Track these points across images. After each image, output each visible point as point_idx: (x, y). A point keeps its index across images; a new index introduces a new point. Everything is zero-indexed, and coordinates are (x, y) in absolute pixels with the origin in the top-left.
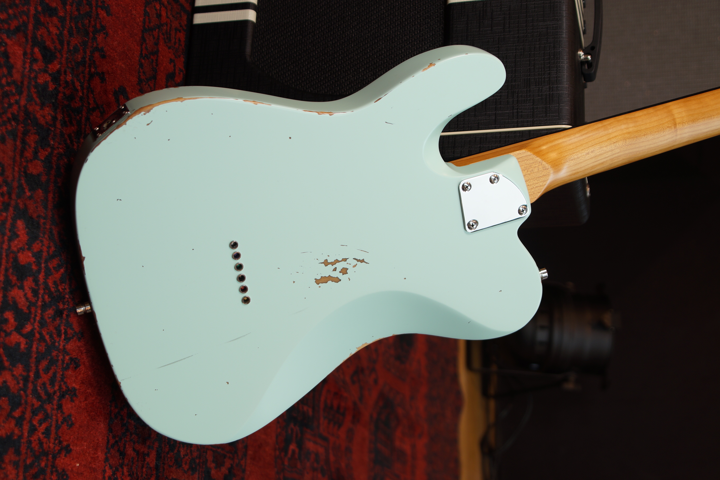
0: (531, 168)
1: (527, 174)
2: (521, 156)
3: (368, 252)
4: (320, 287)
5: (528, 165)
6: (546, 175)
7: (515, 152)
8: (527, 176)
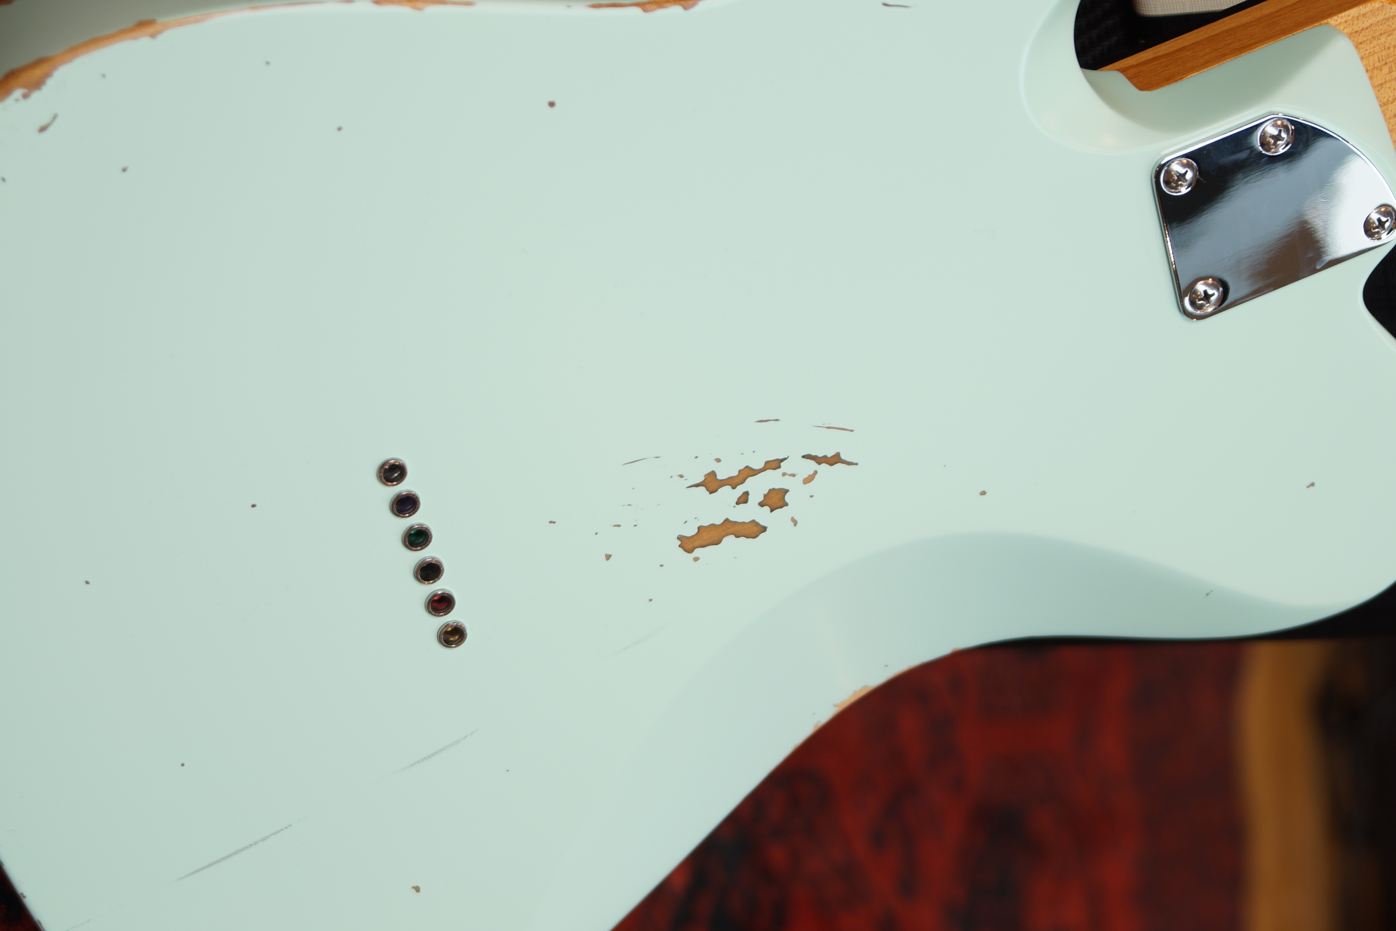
1: (1390, 81)
2: (1367, 24)
3: (852, 431)
4: (696, 559)
7: (1343, 14)
8: (1388, 85)
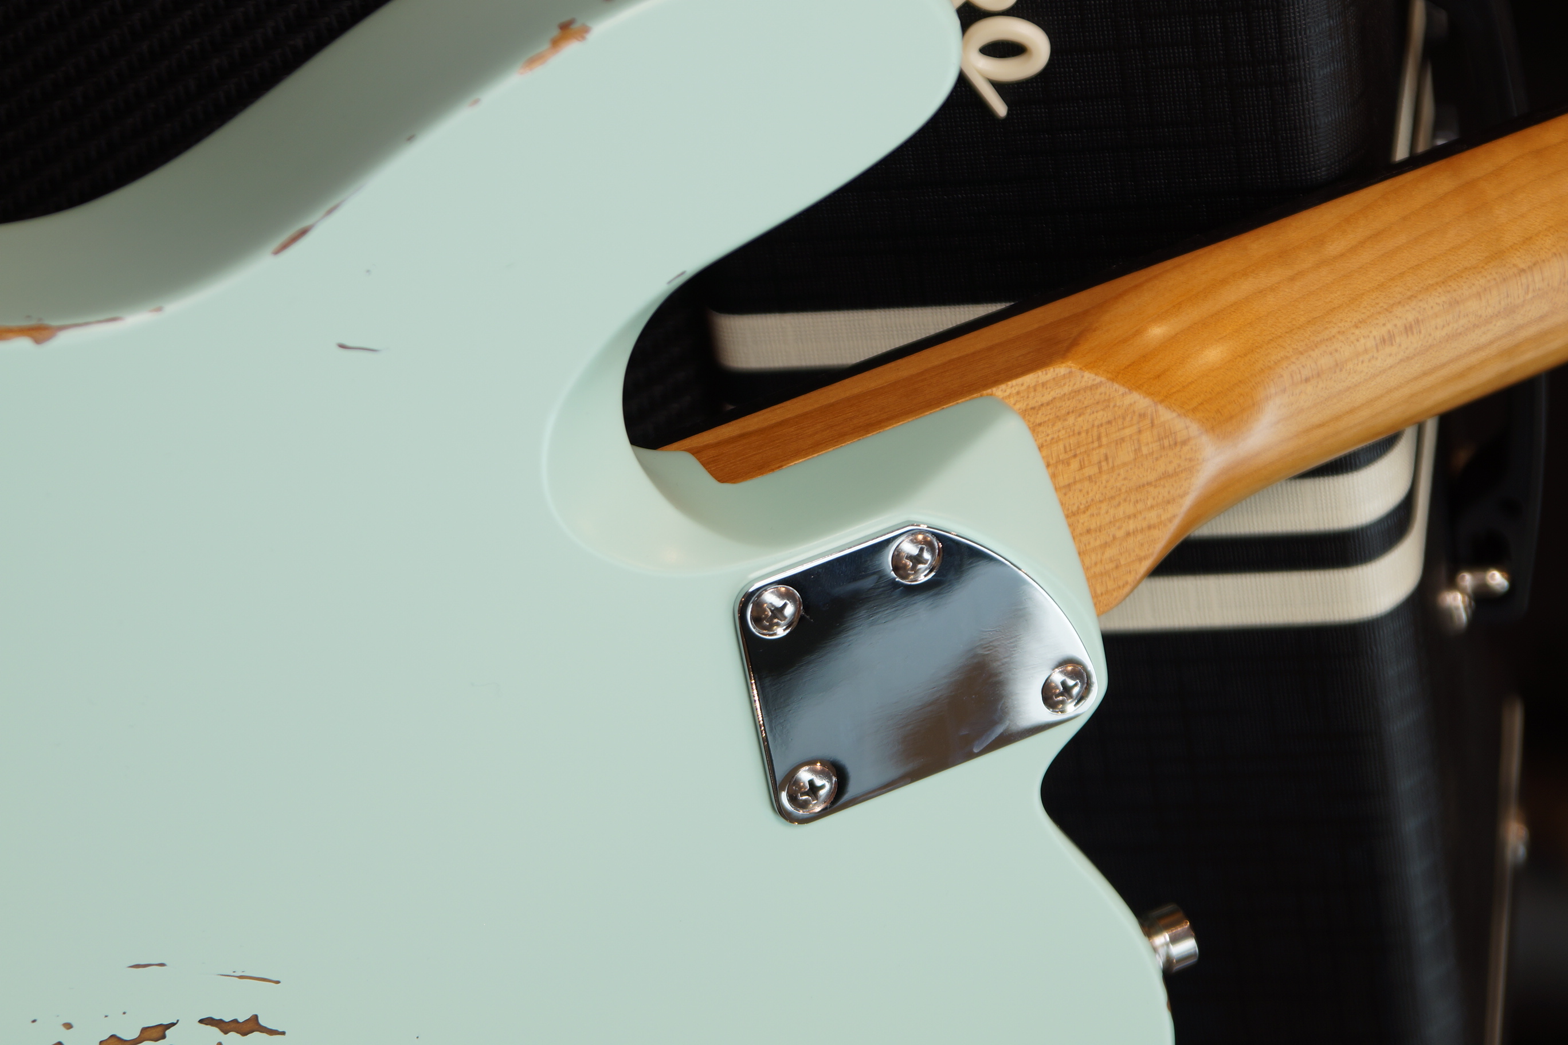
0: (1100, 446)
1: (1081, 481)
2: (1048, 398)
3: (278, 982)
5: (1083, 435)
6: (1176, 474)
7: (1014, 382)
8: (1078, 486)
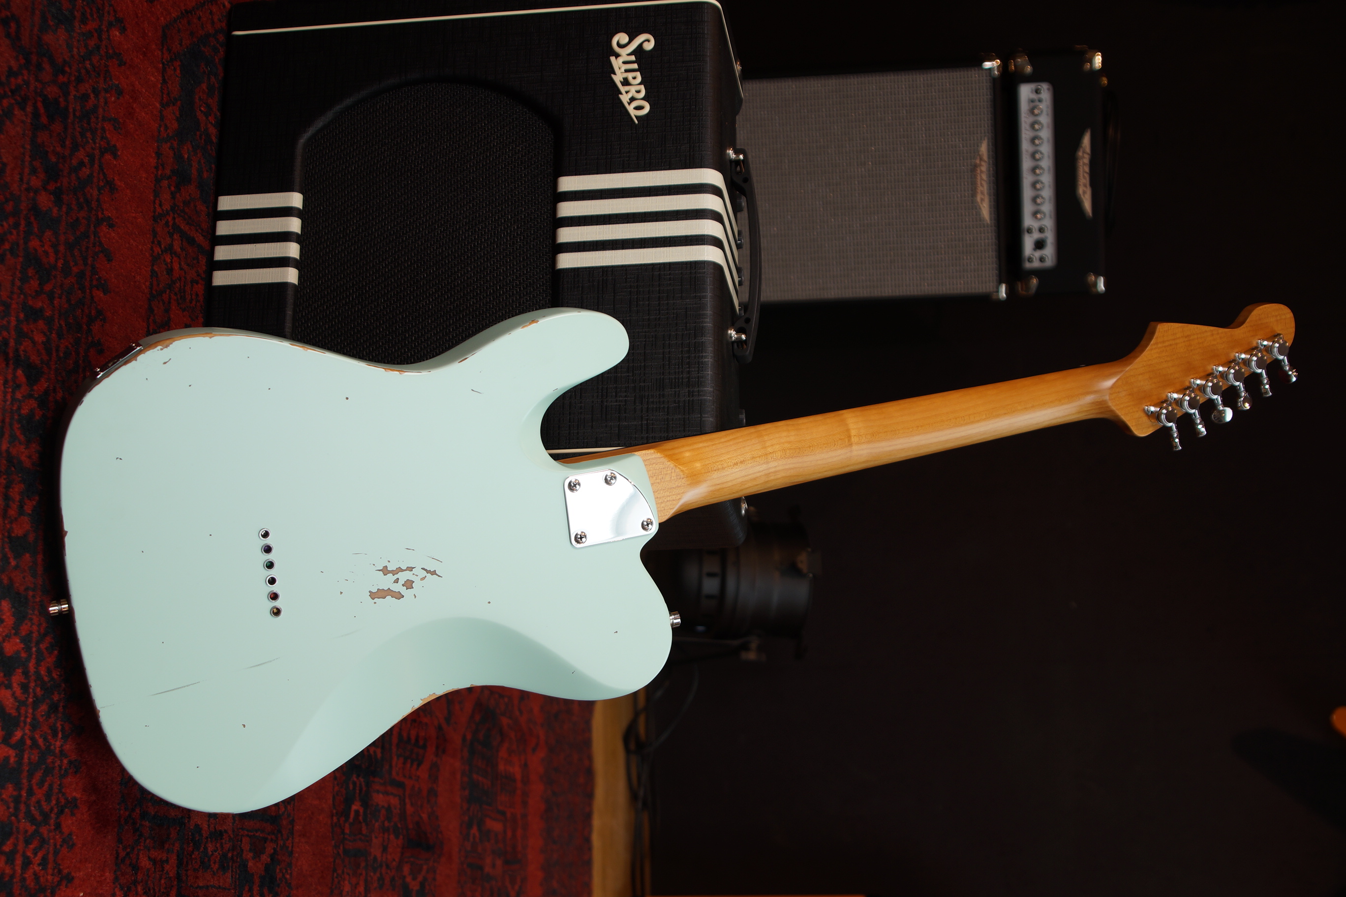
0: (661, 474)
1: (656, 483)
2: (648, 458)
3: (442, 562)
4: (375, 603)
5: (657, 470)
6: (680, 487)
7: (640, 452)
8: (655, 484)
